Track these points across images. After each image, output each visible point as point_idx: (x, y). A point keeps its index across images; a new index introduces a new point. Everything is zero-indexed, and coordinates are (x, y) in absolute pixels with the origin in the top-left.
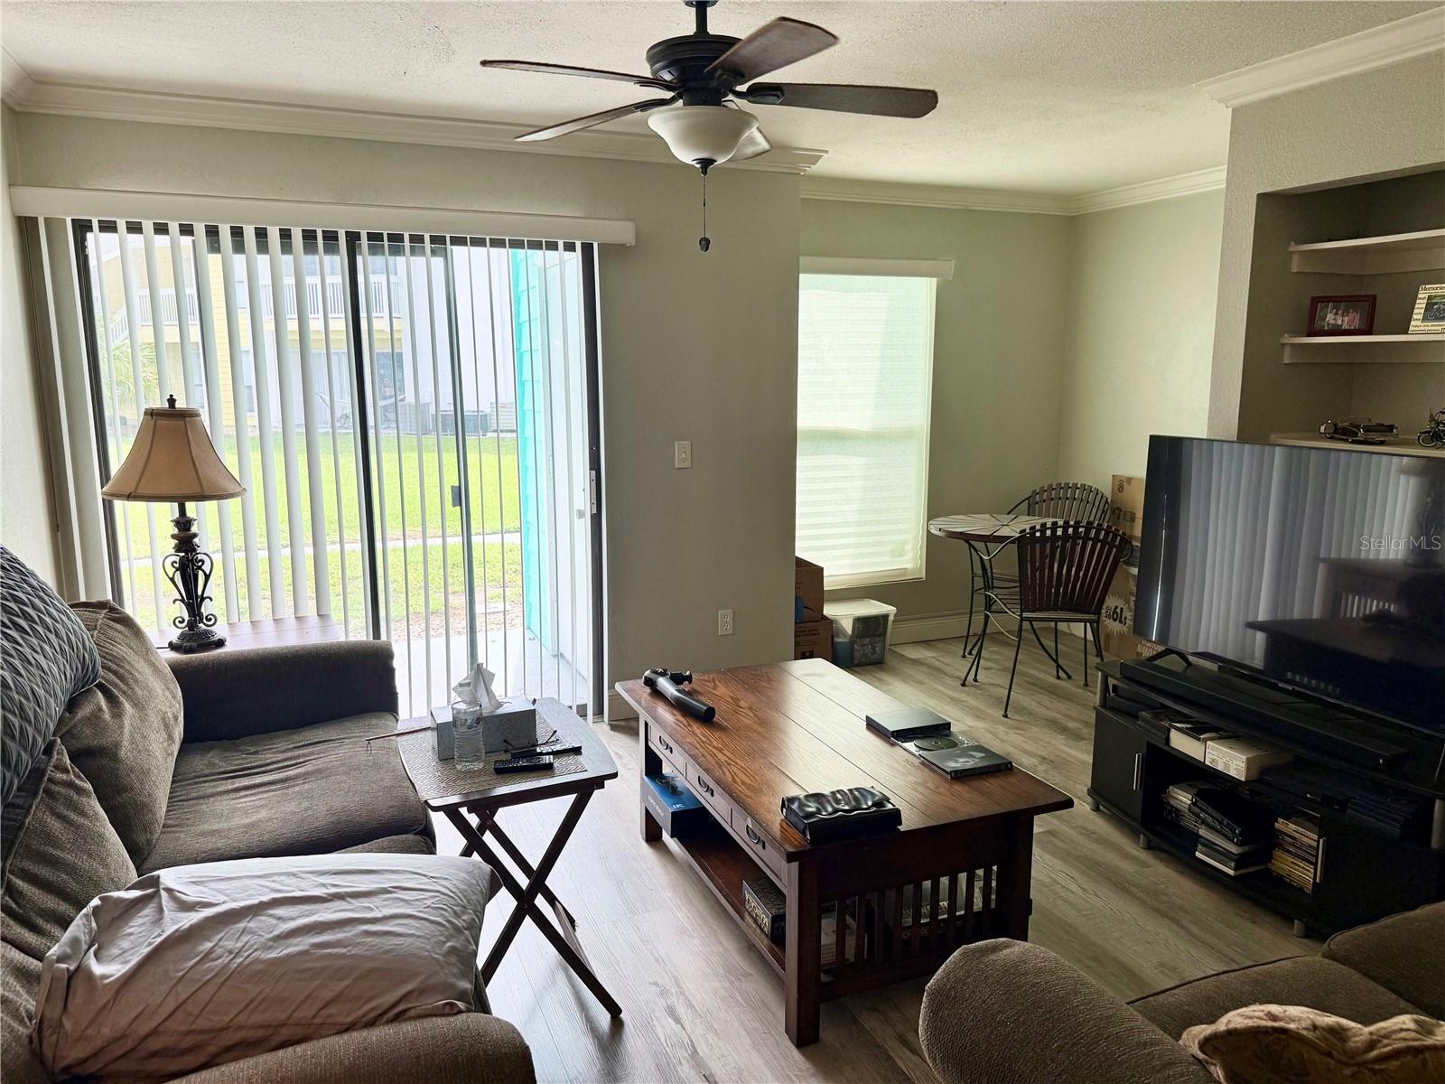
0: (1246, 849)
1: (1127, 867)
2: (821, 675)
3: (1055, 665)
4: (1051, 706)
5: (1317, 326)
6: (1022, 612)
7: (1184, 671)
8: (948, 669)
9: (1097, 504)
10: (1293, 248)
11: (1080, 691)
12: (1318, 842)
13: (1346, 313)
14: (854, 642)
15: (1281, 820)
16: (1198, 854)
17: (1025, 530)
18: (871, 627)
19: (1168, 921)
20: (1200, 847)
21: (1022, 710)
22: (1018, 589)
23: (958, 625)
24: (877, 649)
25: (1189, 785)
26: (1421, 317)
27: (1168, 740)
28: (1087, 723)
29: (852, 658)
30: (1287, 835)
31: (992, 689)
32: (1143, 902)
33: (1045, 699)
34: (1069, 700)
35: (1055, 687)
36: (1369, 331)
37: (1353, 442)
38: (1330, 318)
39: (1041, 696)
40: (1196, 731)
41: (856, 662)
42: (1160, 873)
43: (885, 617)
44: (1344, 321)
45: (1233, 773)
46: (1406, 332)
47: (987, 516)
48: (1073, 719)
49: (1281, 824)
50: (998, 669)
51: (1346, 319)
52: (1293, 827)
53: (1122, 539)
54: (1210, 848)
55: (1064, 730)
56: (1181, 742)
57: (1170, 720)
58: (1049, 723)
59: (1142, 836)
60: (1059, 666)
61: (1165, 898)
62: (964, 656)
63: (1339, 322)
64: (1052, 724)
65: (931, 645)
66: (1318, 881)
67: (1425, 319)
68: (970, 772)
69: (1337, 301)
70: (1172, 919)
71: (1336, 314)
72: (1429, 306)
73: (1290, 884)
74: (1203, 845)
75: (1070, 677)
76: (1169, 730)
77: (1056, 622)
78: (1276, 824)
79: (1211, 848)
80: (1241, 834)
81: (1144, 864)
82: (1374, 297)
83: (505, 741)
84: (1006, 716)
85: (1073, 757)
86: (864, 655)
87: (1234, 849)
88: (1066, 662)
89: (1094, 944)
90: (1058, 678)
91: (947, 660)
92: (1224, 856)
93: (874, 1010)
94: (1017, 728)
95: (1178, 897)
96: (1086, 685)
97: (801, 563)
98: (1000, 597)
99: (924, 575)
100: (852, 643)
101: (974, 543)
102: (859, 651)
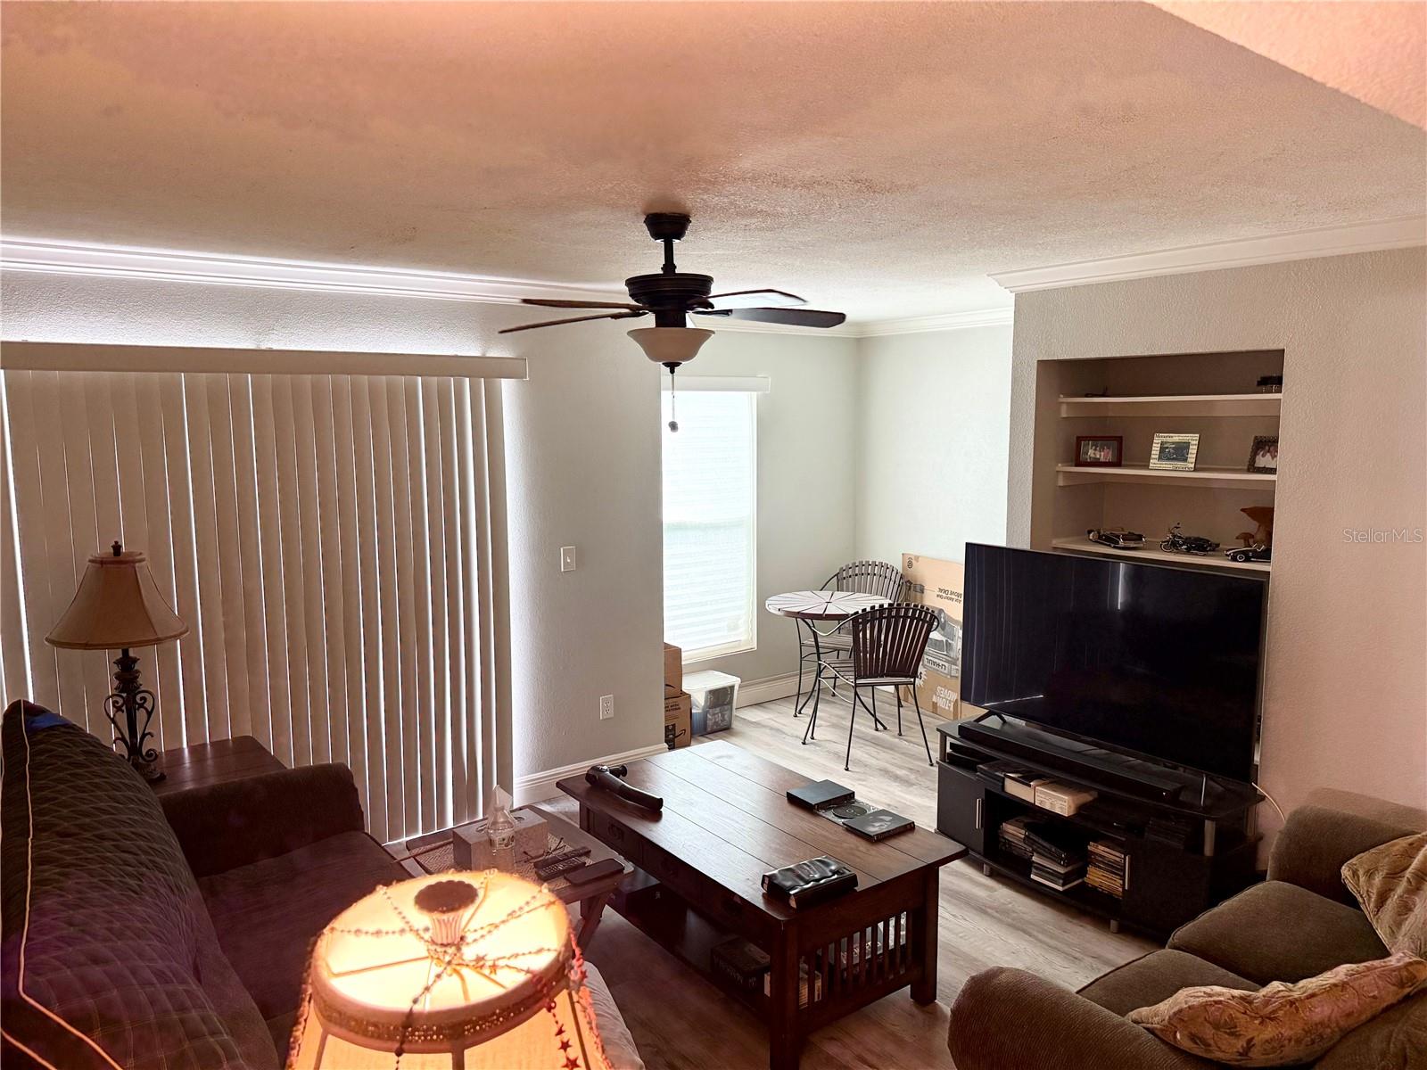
0: (1069, 868)
1: (981, 893)
2: (730, 757)
3: (873, 719)
4: (878, 757)
5: (1082, 457)
6: (856, 679)
7: (1002, 727)
8: (785, 729)
9: (893, 579)
10: (1063, 399)
11: (897, 740)
12: (1125, 859)
13: (1102, 449)
14: (707, 712)
15: (1091, 843)
16: (1032, 876)
17: (857, 613)
18: (720, 698)
19: (1021, 933)
20: (1034, 870)
21: (859, 763)
22: (853, 665)
23: (790, 686)
24: (726, 716)
25: (1017, 821)
26: (1157, 457)
27: (1003, 787)
28: (911, 769)
29: (705, 729)
30: (1097, 854)
31: (827, 745)
32: (1000, 921)
33: (872, 750)
34: (892, 749)
35: (875, 738)
36: (1118, 464)
37: (1115, 547)
38: (1091, 452)
39: (868, 748)
40: (1026, 779)
41: (709, 730)
42: (1004, 895)
43: (732, 688)
44: (1102, 455)
45: (1058, 811)
46: (1146, 467)
47: (809, 593)
48: (900, 767)
49: (1092, 847)
50: (827, 726)
51: (1102, 453)
52: (1103, 848)
53: (932, 615)
54: (1040, 870)
55: (896, 778)
56: (1014, 788)
57: (1003, 771)
58: (882, 773)
59: (985, 866)
60: (876, 720)
61: (1015, 915)
62: (796, 716)
63: (1098, 457)
64: (885, 772)
65: (764, 707)
66: (1126, 888)
67: (1160, 458)
68: (887, 834)
69: (1097, 440)
70: (1025, 931)
71: (1095, 450)
72: (1162, 449)
73: (1102, 892)
74: (1037, 868)
75: (885, 728)
76: (1004, 779)
77: (873, 686)
78: (1089, 847)
79: (1042, 870)
80: (1066, 857)
81: (991, 889)
82: (1121, 438)
83: (525, 853)
84: (847, 770)
85: (910, 802)
86: (716, 723)
87: (1062, 870)
88: (881, 716)
89: (975, 960)
90: (877, 730)
91: (782, 720)
92: (1053, 875)
93: (832, 1039)
94: (859, 780)
95: (1024, 913)
96: (900, 734)
97: (667, 646)
98: (833, 665)
99: (755, 646)
100: (705, 713)
101: (809, 621)
102: (711, 720)
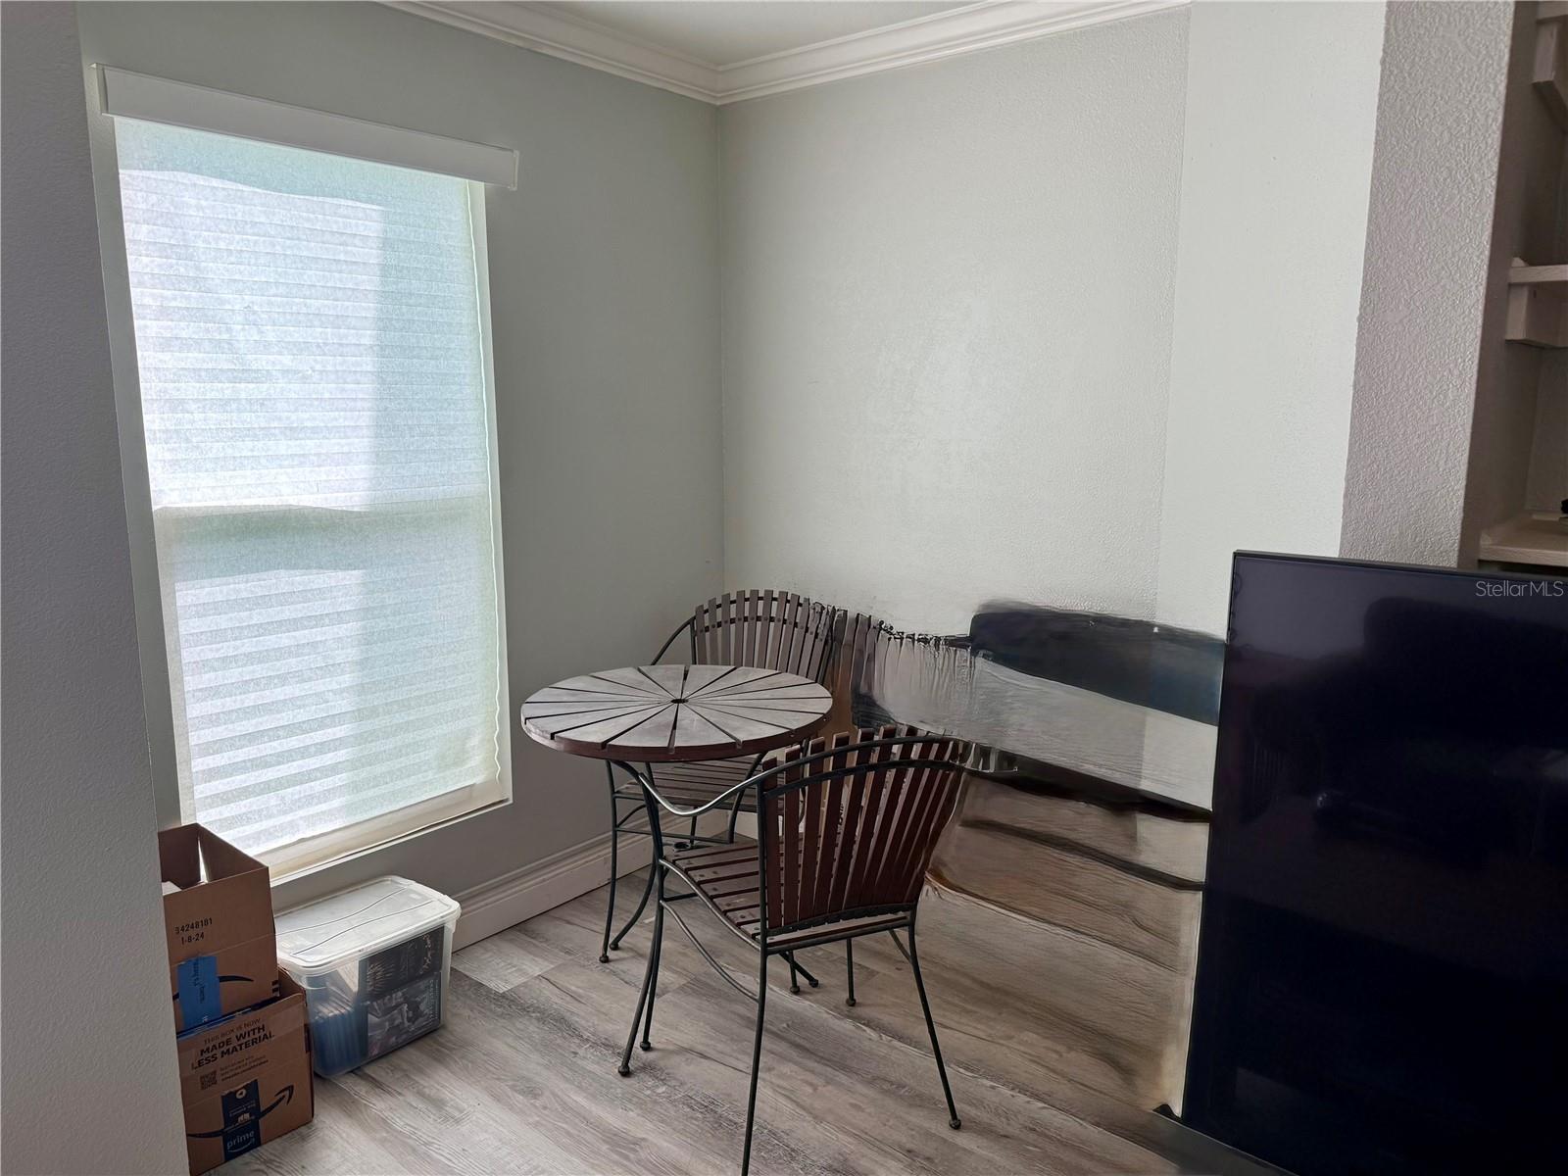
14: (366, 1009)
18: (406, 962)
22: (755, 867)
23: (590, 867)
24: (422, 1007)
41: (375, 1051)
43: (438, 929)
50: (683, 994)
60: (795, 967)
62: (605, 960)
65: (534, 936)
75: (814, 983)
86: (396, 1029)
91: (572, 977)
96: (852, 1002)
99: (509, 794)
100: (361, 1012)
101: (640, 767)
102: (380, 1026)
